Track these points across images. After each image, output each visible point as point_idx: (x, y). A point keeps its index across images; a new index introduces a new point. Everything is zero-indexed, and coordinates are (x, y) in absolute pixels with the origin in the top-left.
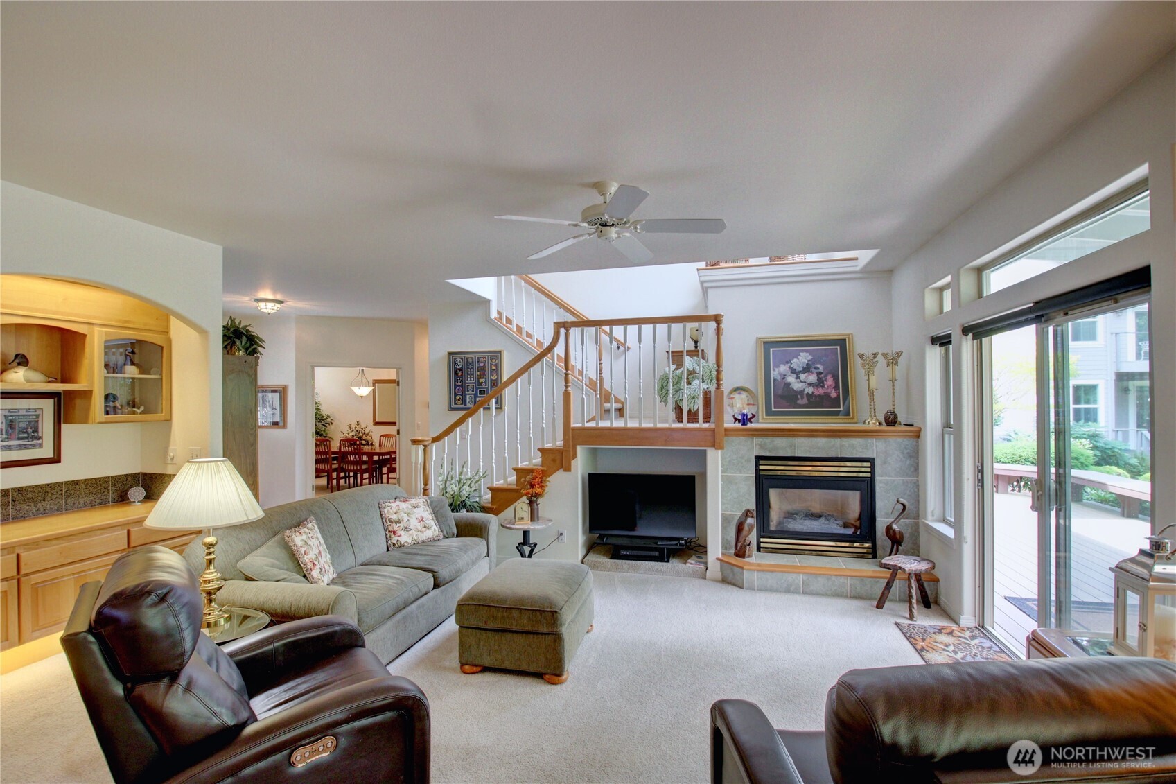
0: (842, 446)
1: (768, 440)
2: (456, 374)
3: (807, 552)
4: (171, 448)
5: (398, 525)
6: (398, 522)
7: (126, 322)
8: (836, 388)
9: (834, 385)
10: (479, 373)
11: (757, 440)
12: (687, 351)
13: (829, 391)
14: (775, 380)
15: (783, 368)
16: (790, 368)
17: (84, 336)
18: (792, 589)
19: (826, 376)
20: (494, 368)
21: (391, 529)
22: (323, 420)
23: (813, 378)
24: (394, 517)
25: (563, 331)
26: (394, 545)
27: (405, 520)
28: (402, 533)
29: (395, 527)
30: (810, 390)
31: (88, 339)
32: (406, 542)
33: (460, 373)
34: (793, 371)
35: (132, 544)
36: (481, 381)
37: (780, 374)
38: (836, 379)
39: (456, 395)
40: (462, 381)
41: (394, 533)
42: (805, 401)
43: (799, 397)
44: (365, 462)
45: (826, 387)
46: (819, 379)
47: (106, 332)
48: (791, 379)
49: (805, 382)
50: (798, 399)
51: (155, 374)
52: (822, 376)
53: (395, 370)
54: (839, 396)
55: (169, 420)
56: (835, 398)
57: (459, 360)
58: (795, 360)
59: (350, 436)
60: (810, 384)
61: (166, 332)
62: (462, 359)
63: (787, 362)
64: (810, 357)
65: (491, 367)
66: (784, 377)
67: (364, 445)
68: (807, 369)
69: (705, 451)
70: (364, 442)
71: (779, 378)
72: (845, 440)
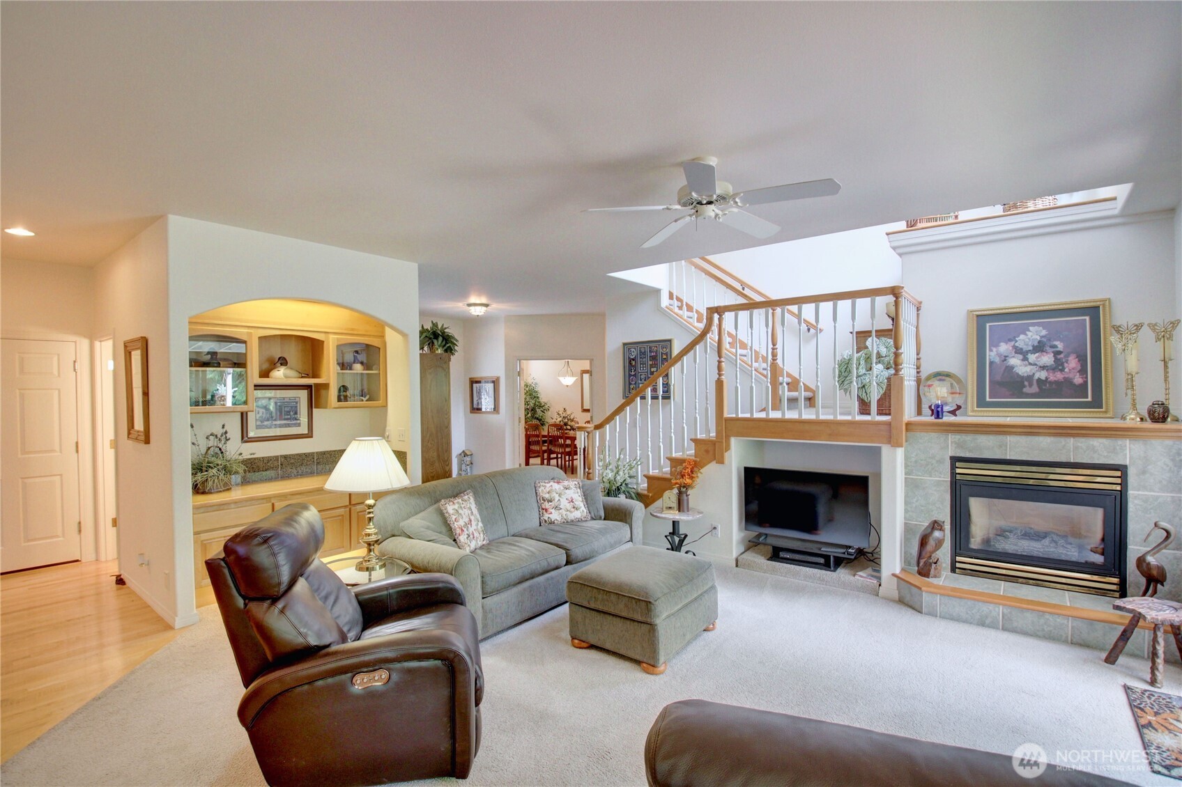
0: (1076, 448)
1: (968, 438)
2: (630, 363)
3: (1020, 580)
4: (388, 428)
5: (550, 503)
6: (550, 501)
7: (353, 330)
8: (1083, 371)
9: (1079, 368)
10: (651, 363)
11: (952, 438)
12: (876, 331)
13: (1071, 376)
14: (991, 363)
15: (1004, 348)
16: (1015, 347)
17: (323, 342)
18: (987, 622)
19: (1067, 356)
20: (665, 357)
21: (544, 507)
22: (542, 407)
23: (1048, 359)
24: (547, 496)
25: (716, 316)
26: (546, 521)
27: (556, 500)
28: (553, 511)
29: (546, 505)
30: (1043, 375)
31: (325, 343)
32: (557, 520)
33: (633, 363)
34: (1018, 351)
35: (353, 502)
36: (652, 370)
37: (999, 355)
38: (1082, 359)
39: (630, 384)
40: (635, 370)
41: (546, 510)
42: (1035, 389)
43: (1026, 383)
44: (568, 446)
45: (1066, 370)
46: (1056, 360)
47: (338, 339)
48: (1015, 361)
49: (1036, 365)
50: (1025, 386)
51: (376, 370)
52: (1062, 356)
53: (589, 361)
54: (1086, 382)
55: (386, 406)
56: (1081, 385)
57: (633, 350)
58: (1022, 337)
59: (558, 422)
60: (1043, 368)
61: (382, 336)
62: (635, 348)
63: (1010, 340)
64: (1044, 332)
65: (662, 356)
66: (1005, 358)
67: (570, 430)
68: (1039, 348)
69: (880, 448)
70: (569, 427)
71: (997, 360)
72: (1083, 440)
